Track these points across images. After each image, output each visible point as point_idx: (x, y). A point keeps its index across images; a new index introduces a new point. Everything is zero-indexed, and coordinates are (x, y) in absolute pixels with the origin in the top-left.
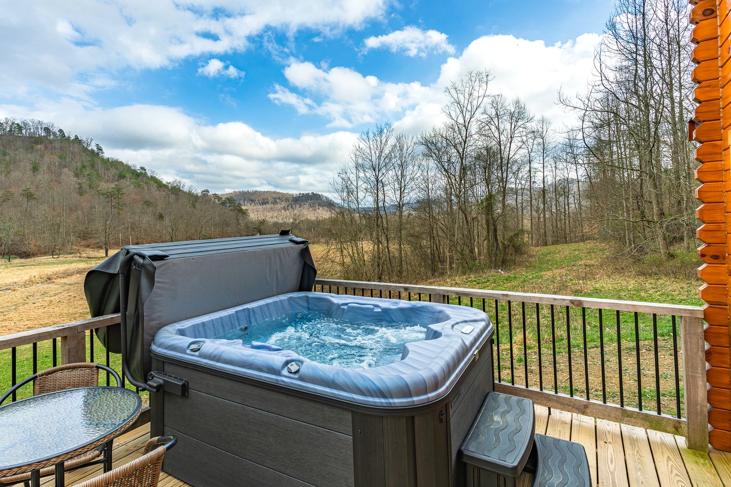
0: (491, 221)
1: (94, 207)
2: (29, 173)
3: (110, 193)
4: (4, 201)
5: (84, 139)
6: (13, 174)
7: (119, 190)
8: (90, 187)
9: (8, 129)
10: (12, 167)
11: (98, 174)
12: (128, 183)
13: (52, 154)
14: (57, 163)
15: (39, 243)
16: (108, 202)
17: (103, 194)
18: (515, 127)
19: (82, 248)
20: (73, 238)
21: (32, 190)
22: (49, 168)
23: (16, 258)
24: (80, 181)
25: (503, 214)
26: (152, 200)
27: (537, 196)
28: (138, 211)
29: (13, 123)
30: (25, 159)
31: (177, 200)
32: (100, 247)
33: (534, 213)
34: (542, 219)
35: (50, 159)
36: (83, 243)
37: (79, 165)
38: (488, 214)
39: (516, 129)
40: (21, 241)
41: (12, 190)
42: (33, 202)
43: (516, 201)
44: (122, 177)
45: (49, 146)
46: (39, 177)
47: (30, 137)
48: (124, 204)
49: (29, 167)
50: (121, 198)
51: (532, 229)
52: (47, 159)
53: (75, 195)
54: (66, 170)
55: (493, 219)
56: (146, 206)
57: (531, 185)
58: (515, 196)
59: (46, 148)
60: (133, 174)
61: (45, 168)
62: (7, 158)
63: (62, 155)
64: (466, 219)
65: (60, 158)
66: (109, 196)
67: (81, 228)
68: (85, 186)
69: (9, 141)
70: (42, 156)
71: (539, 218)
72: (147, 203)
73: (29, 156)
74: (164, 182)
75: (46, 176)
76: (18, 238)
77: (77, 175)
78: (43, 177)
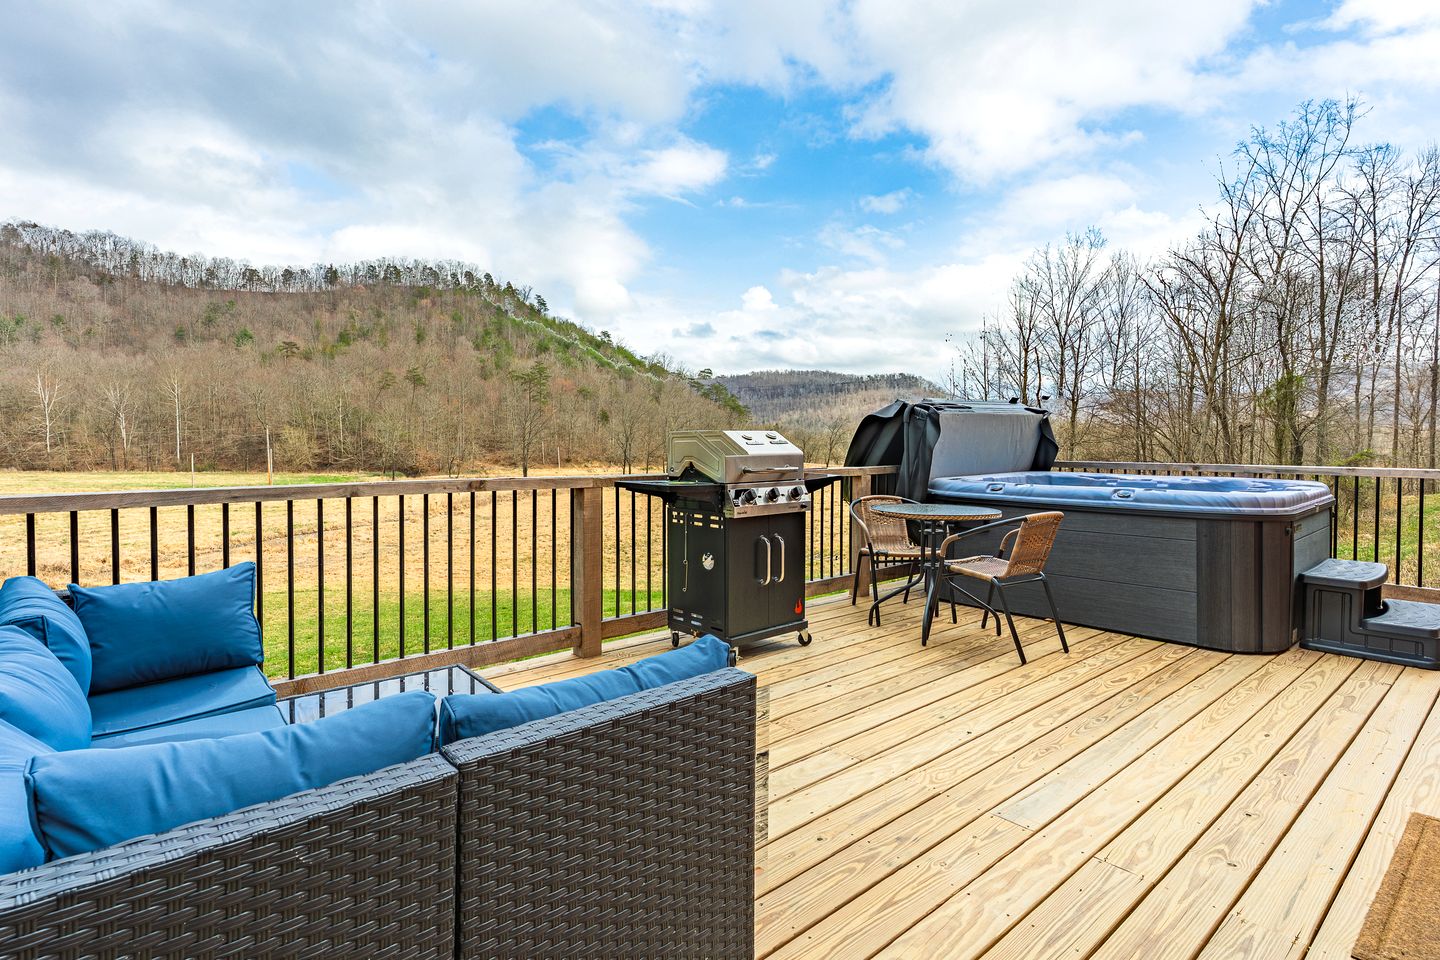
0: (1289, 434)
1: (505, 399)
2: (413, 344)
3: (528, 375)
4: (383, 388)
5: (520, 288)
6: (391, 346)
7: (541, 371)
8: (498, 366)
9: (382, 275)
10: (389, 334)
11: (507, 344)
12: (552, 359)
13: (442, 313)
14: (449, 328)
15: (430, 454)
16: (525, 390)
17: (518, 378)
18: (1421, 217)
19: (488, 466)
20: (475, 448)
21: (420, 371)
22: (439, 336)
23: (401, 476)
24: (484, 357)
25: (1321, 420)
26: (591, 389)
27: (1414, 382)
28: (570, 406)
29: (425, 268)
30: (406, 320)
31: (629, 388)
32: (514, 465)
33: (1405, 421)
34: (1425, 434)
35: (441, 320)
36: (489, 456)
37: (480, 329)
38: (1281, 417)
39: (1423, 221)
40: (406, 449)
41: (393, 370)
42: (421, 390)
43: (1357, 392)
44: (543, 349)
45: (438, 300)
46: (427, 350)
47: (412, 287)
48: (549, 395)
49: (412, 335)
50: (544, 384)
51: (1395, 454)
52: (435, 322)
53: (477, 379)
54: (462, 339)
55: (1293, 427)
56: (580, 398)
57: (1399, 356)
58: (1354, 382)
59: (434, 303)
60: (559, 344)
61: (433, 336)
62: (383, 321)
63: (456, 314)
64: (1225, 427)
65: (454, 319)
66: (528, 380)
67: (486, 431)
68: (490, 365)
69: (384, 294)
70: (429, 317)
71: (1417, 431)
72: (583, 393)
73: (412, 316)
74: (638, 357)
75: (436, 349)
76: (403, 445)
77: (477, 347)
78: (431, 350)
